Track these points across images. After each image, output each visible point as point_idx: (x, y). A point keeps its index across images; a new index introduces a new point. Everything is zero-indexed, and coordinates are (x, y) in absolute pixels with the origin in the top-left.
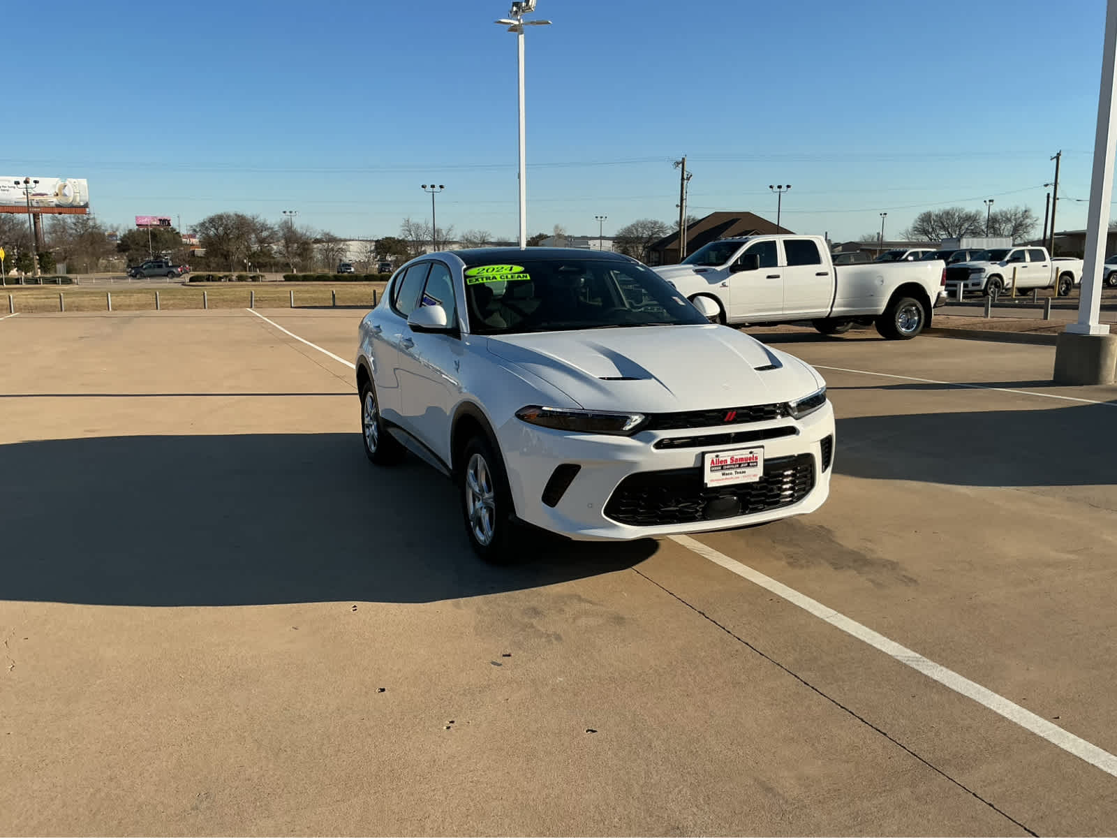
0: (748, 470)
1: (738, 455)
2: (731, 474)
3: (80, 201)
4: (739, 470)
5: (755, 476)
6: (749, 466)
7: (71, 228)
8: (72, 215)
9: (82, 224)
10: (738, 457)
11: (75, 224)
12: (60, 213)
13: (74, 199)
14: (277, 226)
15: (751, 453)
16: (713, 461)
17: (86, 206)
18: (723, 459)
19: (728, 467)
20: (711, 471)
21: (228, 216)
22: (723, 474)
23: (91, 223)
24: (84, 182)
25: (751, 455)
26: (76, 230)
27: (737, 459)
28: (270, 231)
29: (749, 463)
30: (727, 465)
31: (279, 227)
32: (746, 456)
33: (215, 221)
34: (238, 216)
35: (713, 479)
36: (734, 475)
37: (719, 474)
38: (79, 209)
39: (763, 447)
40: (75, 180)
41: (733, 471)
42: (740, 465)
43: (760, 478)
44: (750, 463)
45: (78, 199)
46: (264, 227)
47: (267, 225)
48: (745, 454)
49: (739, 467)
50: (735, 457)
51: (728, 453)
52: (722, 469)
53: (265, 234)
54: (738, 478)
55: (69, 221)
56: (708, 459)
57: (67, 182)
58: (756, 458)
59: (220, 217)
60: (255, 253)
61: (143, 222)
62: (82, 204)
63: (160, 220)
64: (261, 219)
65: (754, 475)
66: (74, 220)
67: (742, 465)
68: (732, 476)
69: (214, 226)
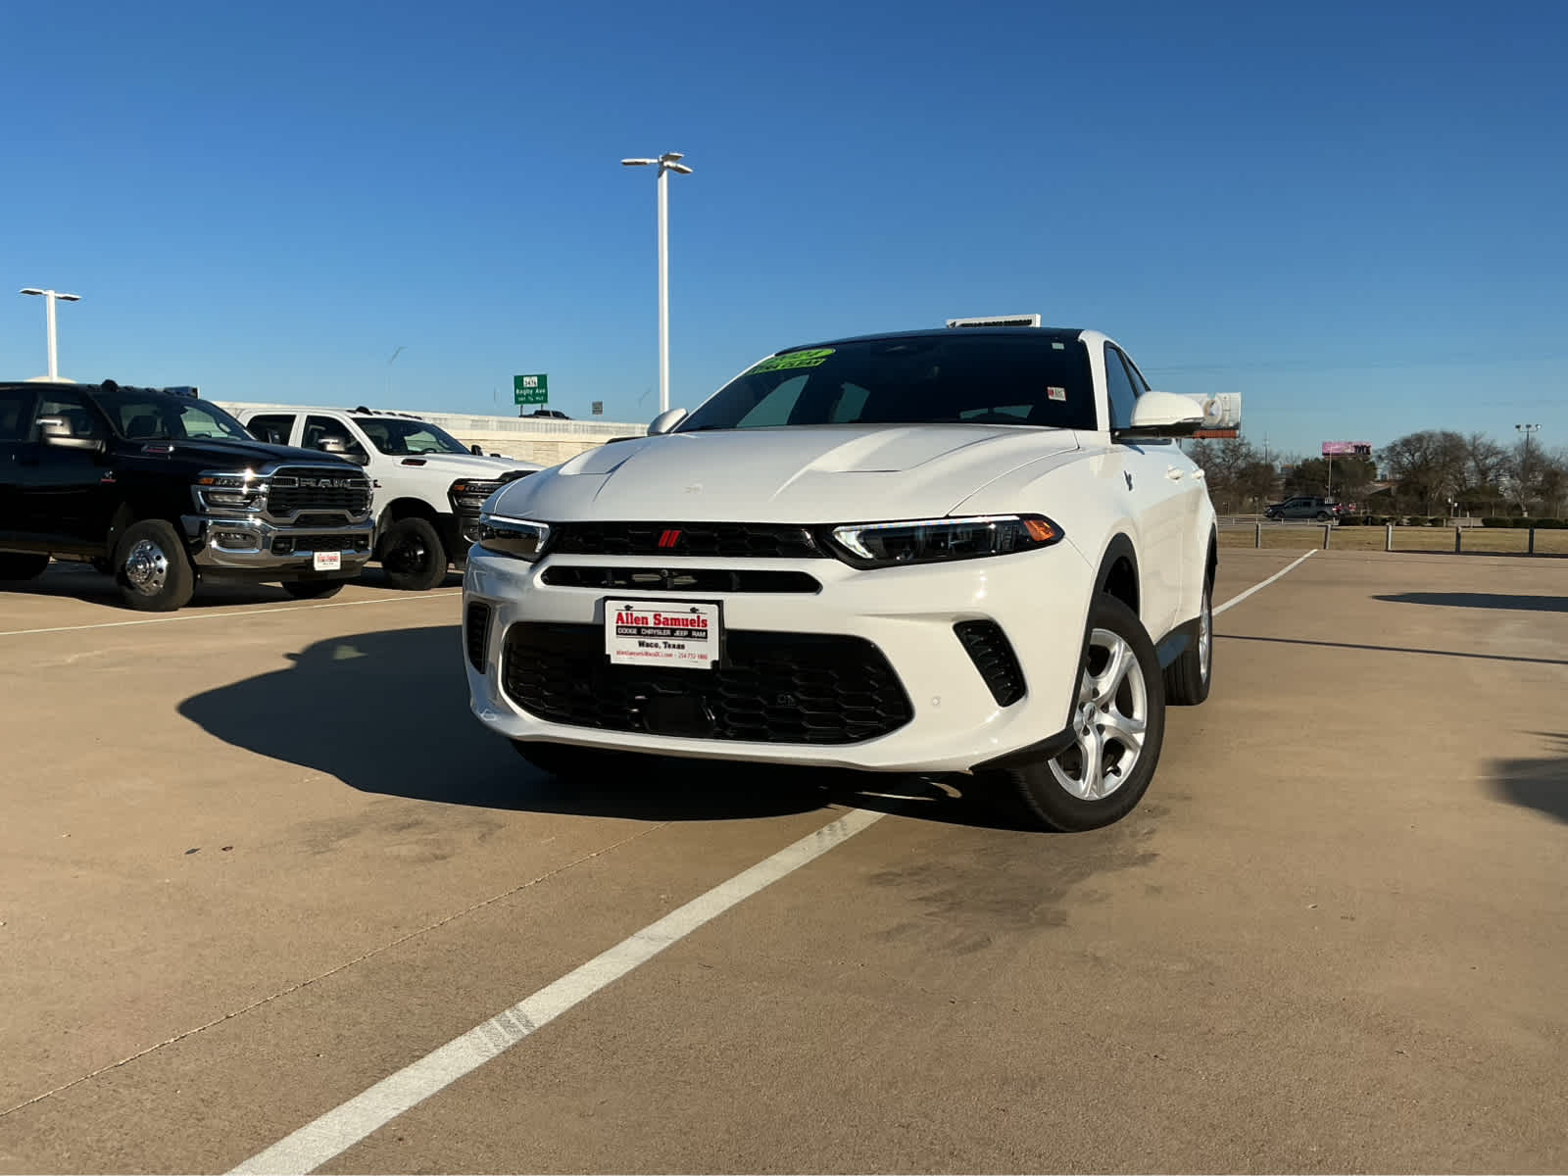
0: (691, 646)
1: (670, 611)
2: (656, 645)
3: (1229, 421)
4: (671, 642)
5: (702, 657)
6: (690, 635)
7: (1218, 457)
8: (1221, 440)
9: (1232, 451)
10: (670, 616)
11: (1223, 452)
12: (1203, 438)
13: (1222, 420)
14: (1512, 449)
15: (694, 611)
16: (620, 615)
17: (1237, 427)
18: (640, 615)
19: (649, 632)
20: (617, 634)
21: (1431, 436)
22: (641, 644)
23: (1244, 450)
24: (1237, 396)
25: (694, 616)
26: (1224, 460)
27: (666, 619)
28: (1500, 456)
29: (690, 631)
30: (647, 628)
31: (1516, 449)
32: (685, 616)
33: (1411, 444)
34: (1446, 436)
35: (621, 650)
36: (663, 650)
37: (631, 643)
38: (1228, 431)
39: (719, 603)
40: (1225, 395)
41: (660, 642)
42: (673, 631)
43: (714, 663)
44: (693, 631)
45: (1227, 418)
46: (1491, 451)
47: (1495, 448)
48: (681, 611)
49: (672, 635)
50: (664, 615)
51: (648, 607)
52: (639, 633)
53: (1491, 461)
54: (670, 655)
55: (1216, 447)
56: (612, 609)
57: (1216, 399)
58: (704, 622)
59: (1419, 438)
60: (1472, 488)
61: (1331, 450)
62: (1231, 425)
63: (1356, 447)
64: (1486, 439)
65: (702, 654)
66: (1222, 446)
67: (677, 633)
68: (657, 650)
69: (1409, 451)
